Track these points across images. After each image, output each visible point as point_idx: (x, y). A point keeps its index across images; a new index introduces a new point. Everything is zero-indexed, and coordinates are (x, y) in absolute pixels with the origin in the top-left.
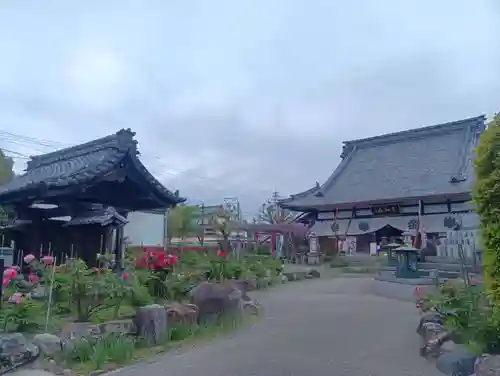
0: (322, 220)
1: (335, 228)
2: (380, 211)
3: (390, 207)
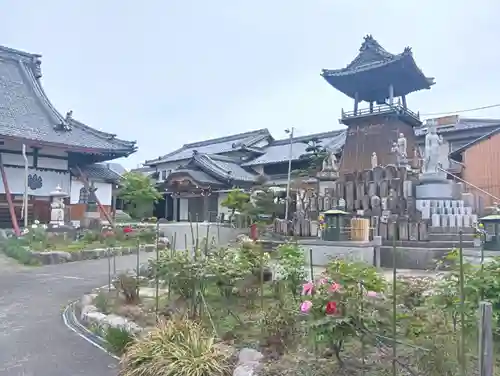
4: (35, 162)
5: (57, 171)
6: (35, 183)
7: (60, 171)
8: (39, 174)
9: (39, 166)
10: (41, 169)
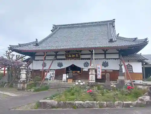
0: (37, 60)
1: (44, 65)
2: (70, 56)
3: (75, 54)
4: (105, 56)
5: (114, 59)
6: (105, 64)
7: (116, 59)
8: (107, 61)
9: (107, 58)
10: (108, 59)
